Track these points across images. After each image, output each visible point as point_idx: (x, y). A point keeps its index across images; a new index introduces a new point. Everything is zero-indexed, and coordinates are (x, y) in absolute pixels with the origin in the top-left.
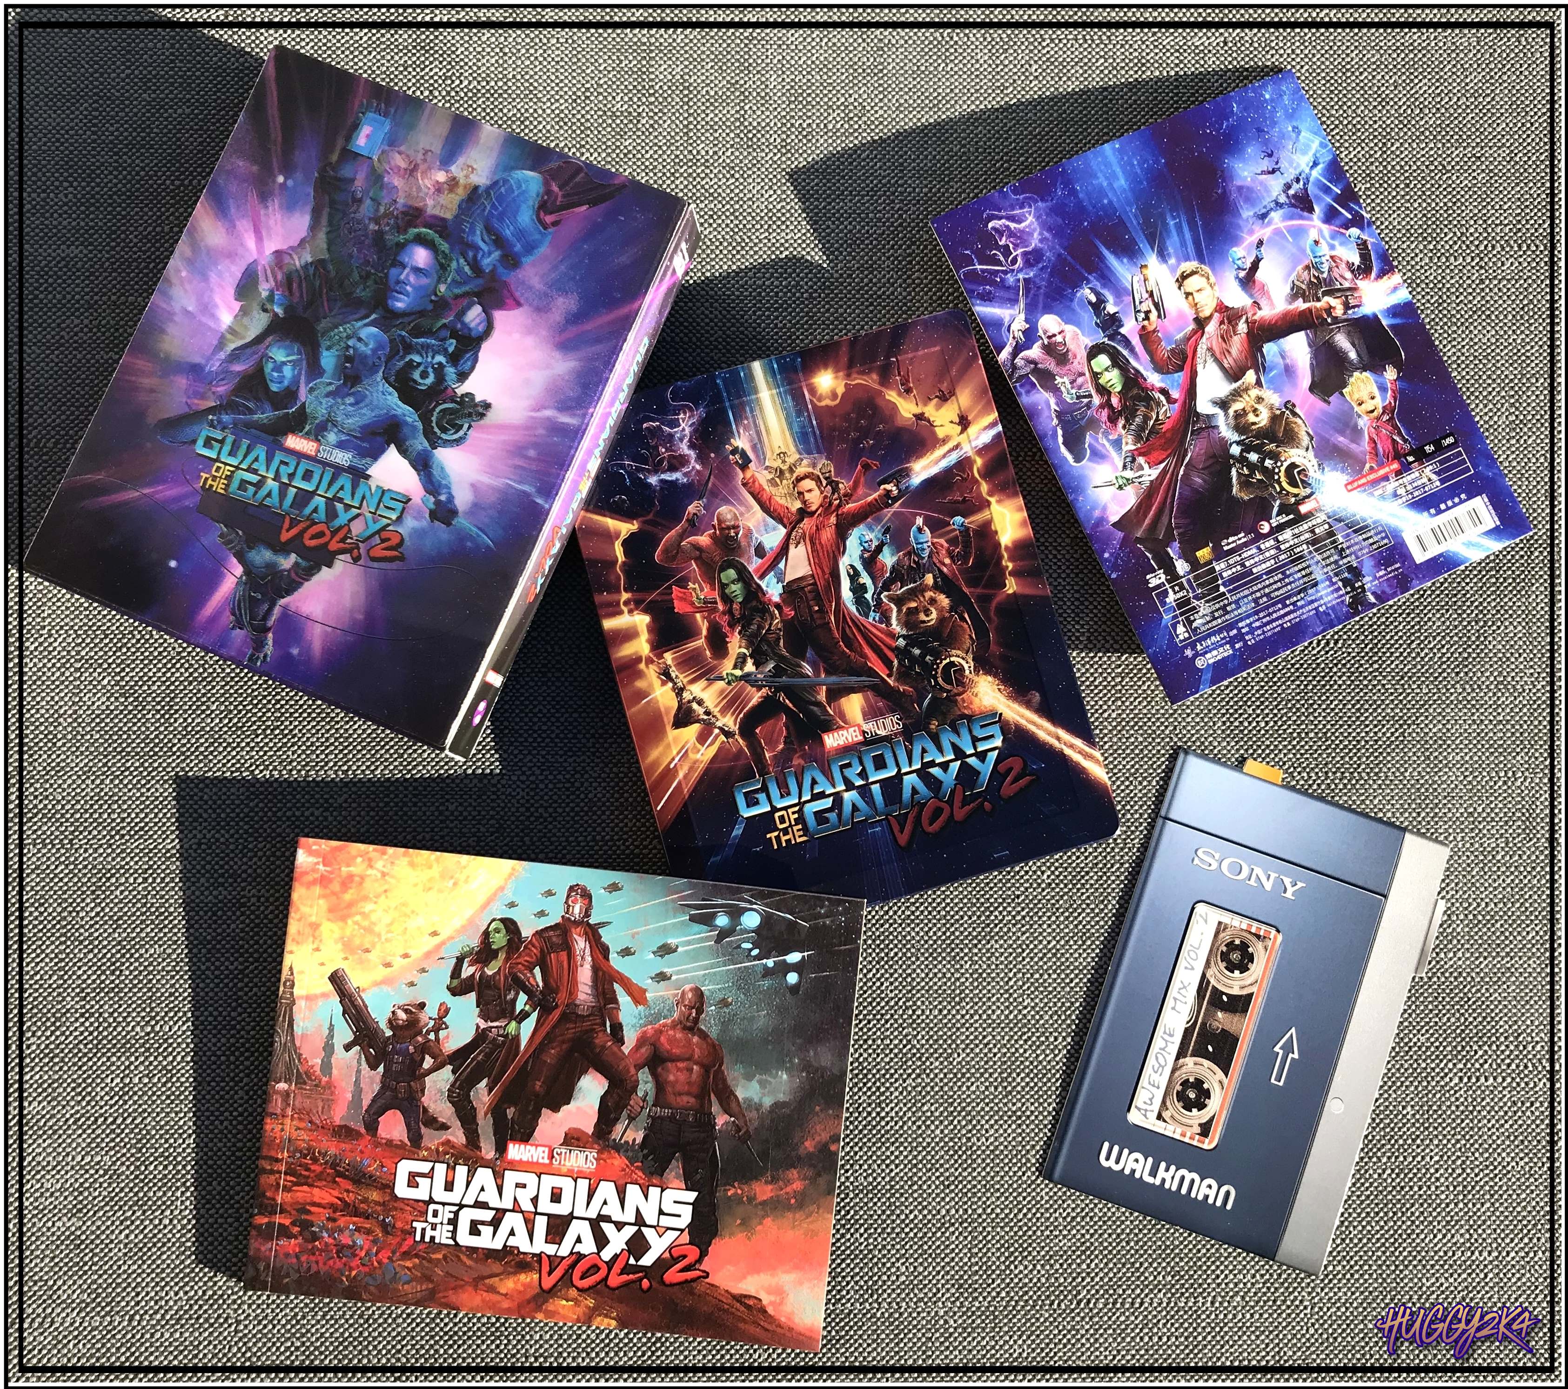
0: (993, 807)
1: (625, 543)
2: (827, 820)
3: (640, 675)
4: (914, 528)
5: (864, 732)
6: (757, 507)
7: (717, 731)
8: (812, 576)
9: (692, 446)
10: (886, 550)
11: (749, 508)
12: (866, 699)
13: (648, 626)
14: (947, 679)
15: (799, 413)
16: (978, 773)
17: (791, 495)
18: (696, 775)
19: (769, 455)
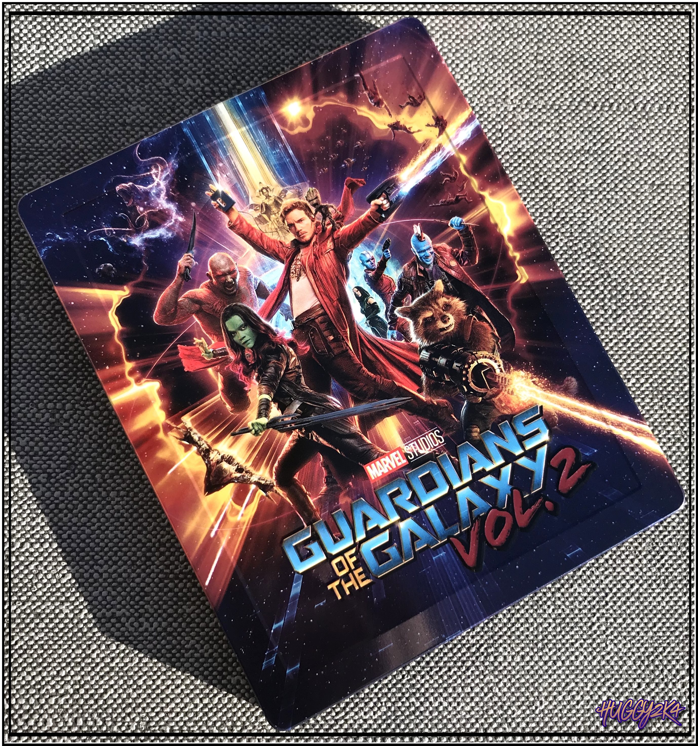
0: (555, 505)
1: (119, 311)
2: (387, 557)
3: (160, 445)
4: (413, 238)
5: (406, 455)
6: (249, 248)
7: (253, 487)
8: (321, 306)
9: (170, 199)
10: (389, 264)
11: (241, 250)
12: (402, 420)
13: (159, 392)
14: (479, 382)
15: (274, 146)
16: (531, 473)
17: (281, 228)
18: (240, 539)
19: (251, 193)
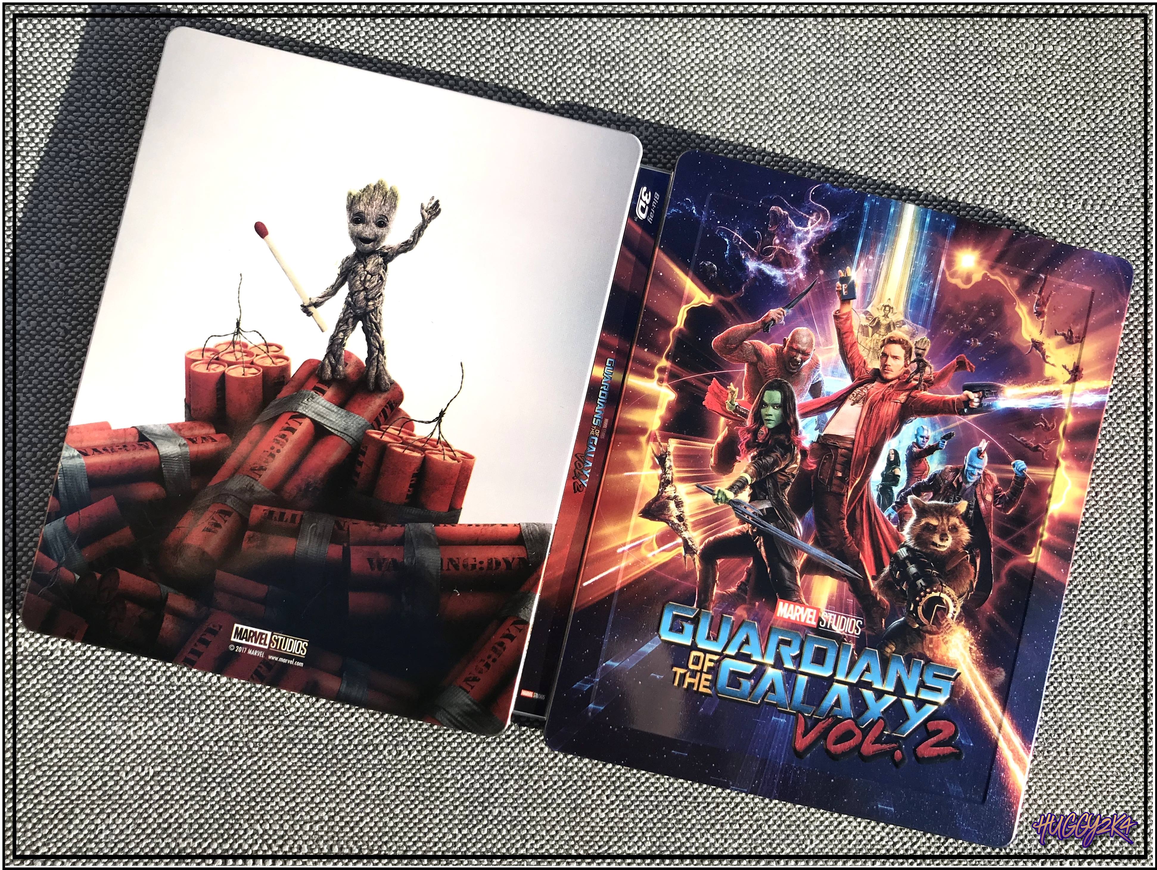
0: (903, 759)
1: (693, 312)
2: (739, 685)
3: (636, 446)
4: (974, 449)
5: (819, 620)
6: (836, 345)
7: (679, 540)
8: (853, 441)
9: (807, 252)
10: (937, 454)
11: (828, 342)
12: (840, 588)
13: (669, 404)
14: (927, 612)
15: (926, 278)
16: (905, 717)
17: (875, 351)
18: (637, 572)
19: (875, 301)
